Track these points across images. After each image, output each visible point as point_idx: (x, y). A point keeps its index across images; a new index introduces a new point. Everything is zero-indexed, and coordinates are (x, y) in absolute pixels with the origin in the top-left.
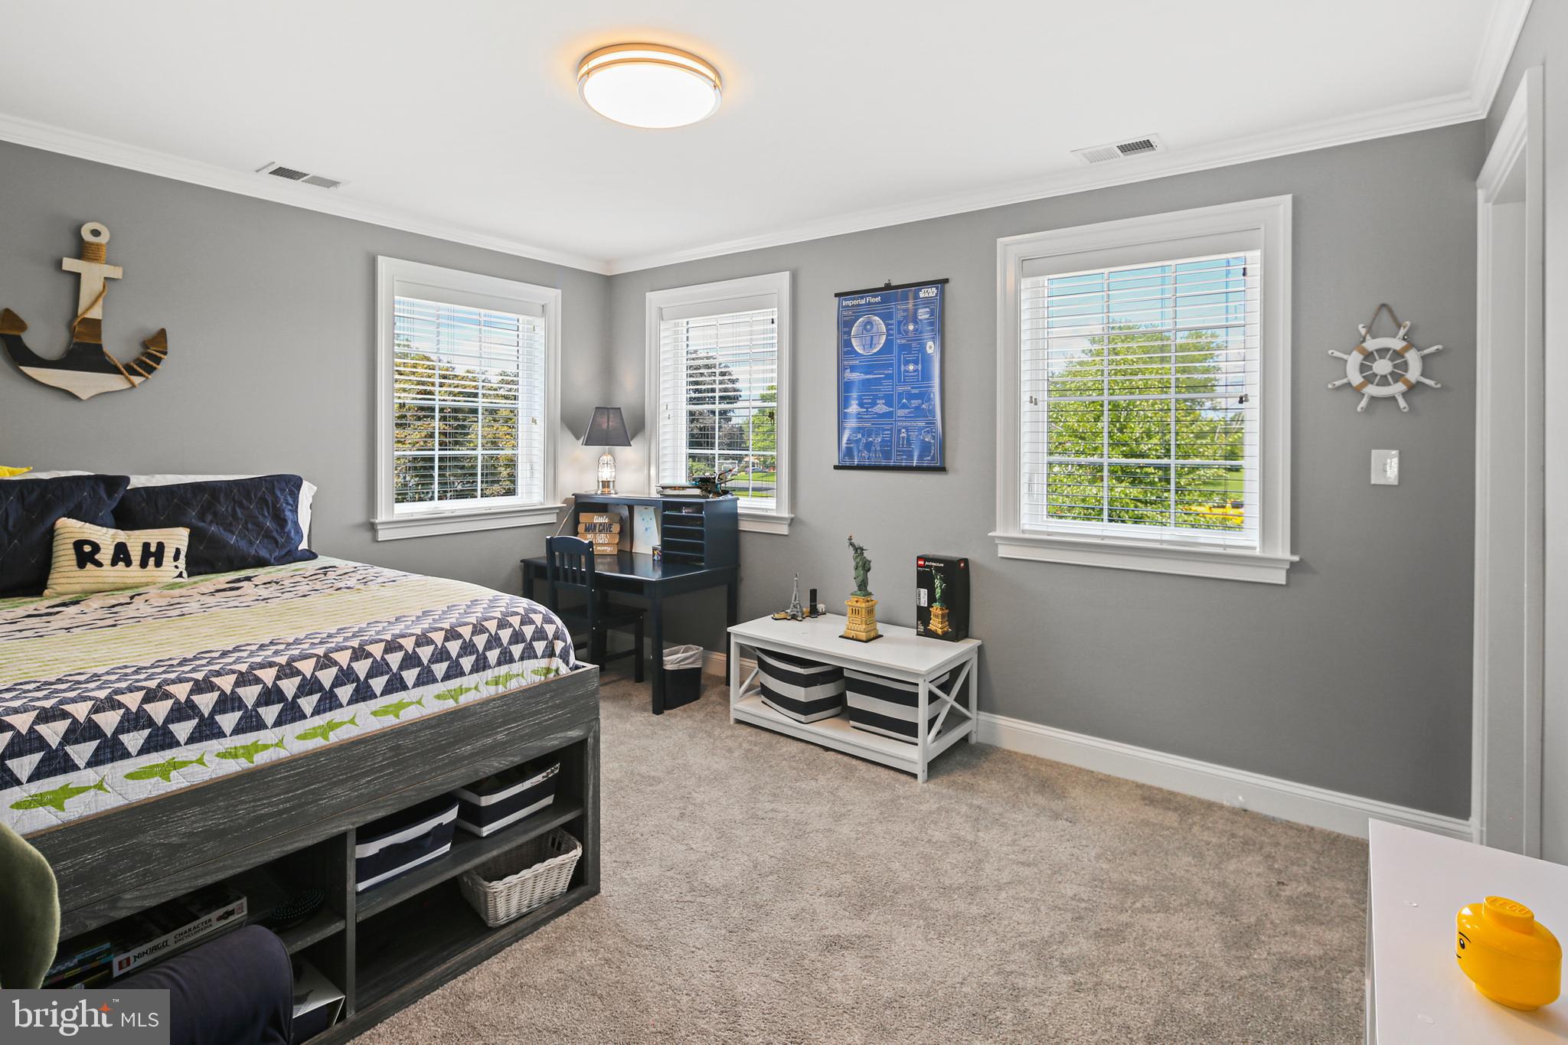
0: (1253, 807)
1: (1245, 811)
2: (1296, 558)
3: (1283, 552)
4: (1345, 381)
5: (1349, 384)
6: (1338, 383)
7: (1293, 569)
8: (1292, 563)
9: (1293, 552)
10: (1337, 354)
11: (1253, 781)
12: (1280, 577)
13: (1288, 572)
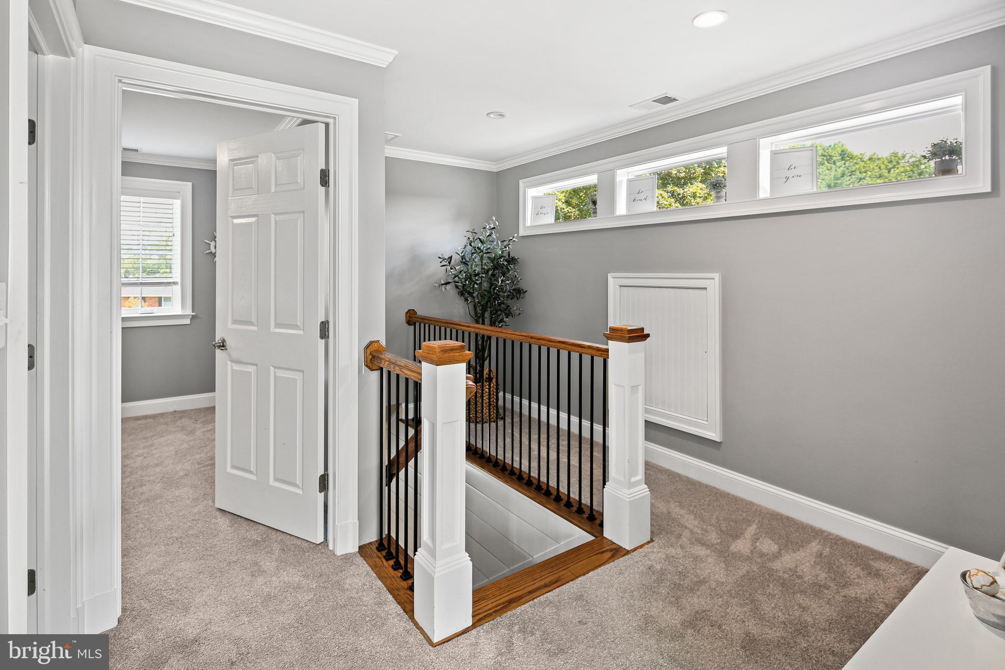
0: (178, 409)
1: (175, 411)
2: (194, 314)
3: (189, 312)
4: (210, 251)
5: (211, 252)
6: (208, 252)
7: (193, 318)
8: (193, 316)
9: (192, 312)
10: (207, 241)
11: (179, 399)
12: (188, 321)
13: (191, 319)
